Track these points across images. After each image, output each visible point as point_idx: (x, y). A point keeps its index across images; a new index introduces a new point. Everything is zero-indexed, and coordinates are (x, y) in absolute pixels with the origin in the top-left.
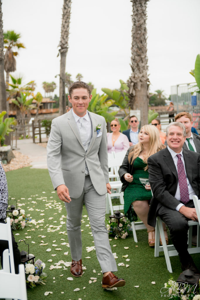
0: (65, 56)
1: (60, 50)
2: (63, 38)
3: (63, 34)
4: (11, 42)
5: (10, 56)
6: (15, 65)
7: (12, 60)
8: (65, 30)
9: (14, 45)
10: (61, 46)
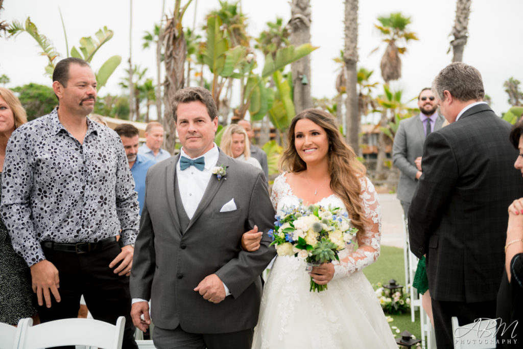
0: (462, 51)
1: (452, 42)
2: (459, 21)
3: (459, 14)
4: (395, 31)
5: (392, 54)
6: (400, 68)
7: (395, 61)
8: (462, 7)
9: (400, 37)
10: (454, 34)
